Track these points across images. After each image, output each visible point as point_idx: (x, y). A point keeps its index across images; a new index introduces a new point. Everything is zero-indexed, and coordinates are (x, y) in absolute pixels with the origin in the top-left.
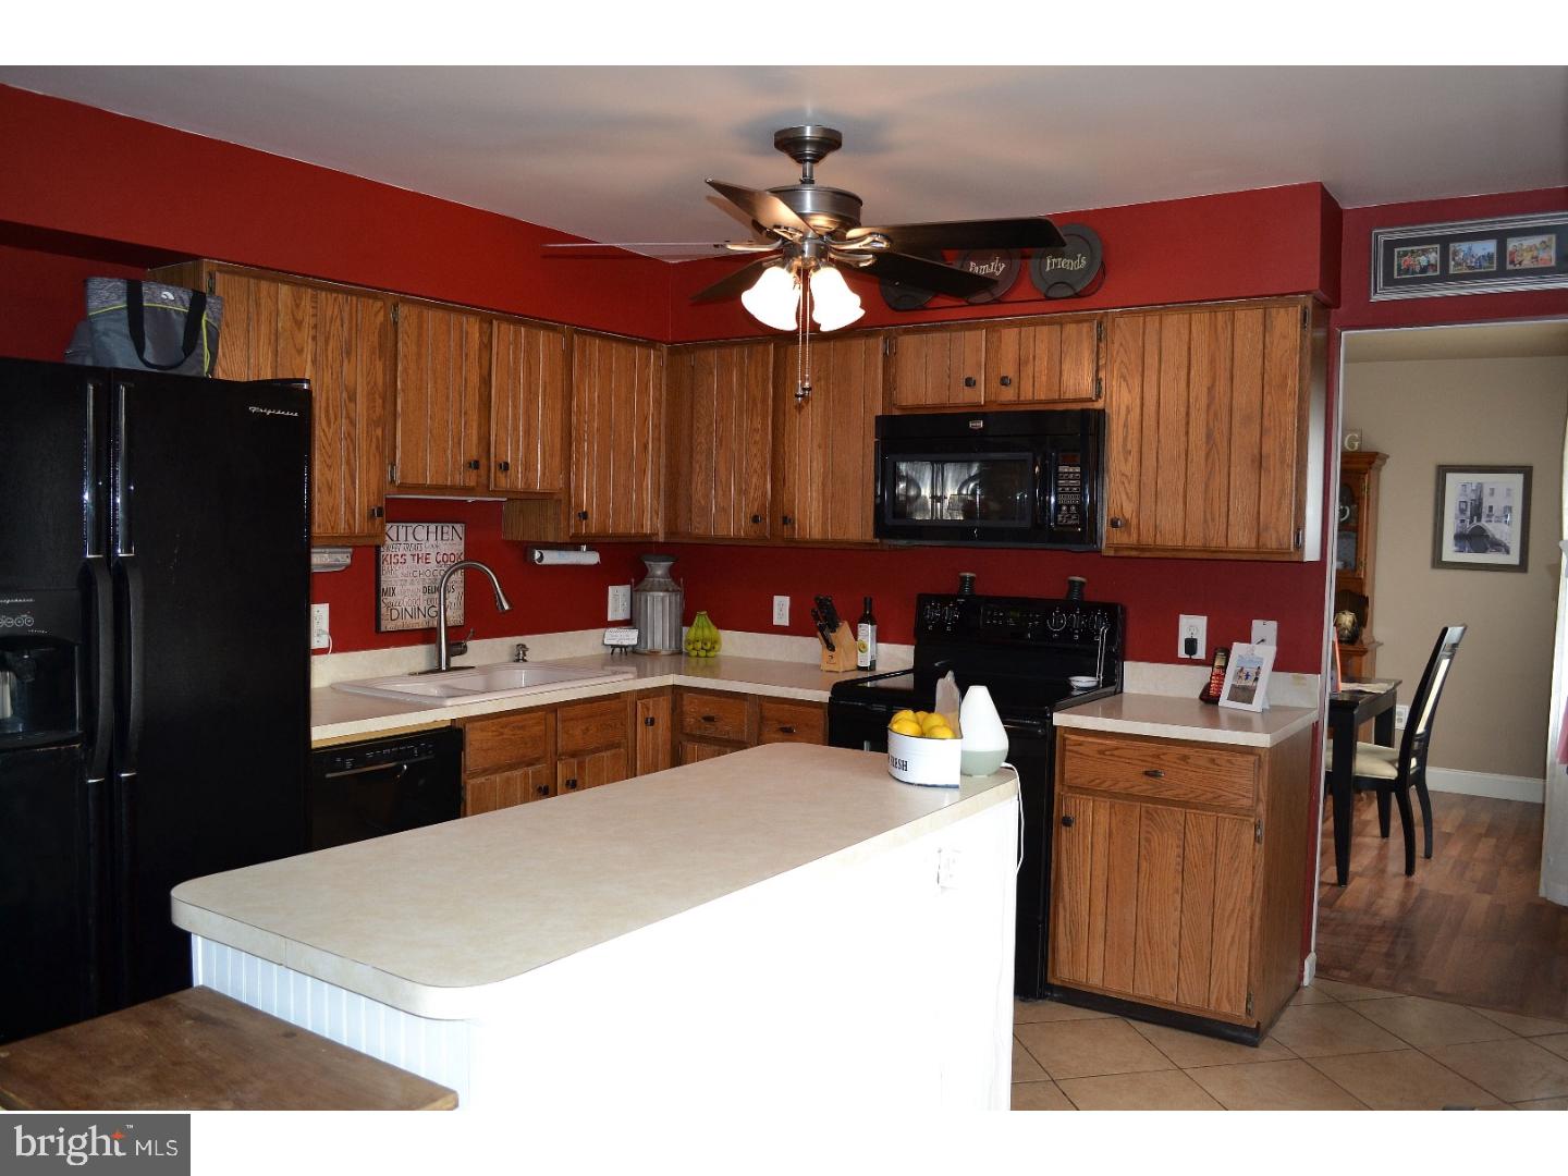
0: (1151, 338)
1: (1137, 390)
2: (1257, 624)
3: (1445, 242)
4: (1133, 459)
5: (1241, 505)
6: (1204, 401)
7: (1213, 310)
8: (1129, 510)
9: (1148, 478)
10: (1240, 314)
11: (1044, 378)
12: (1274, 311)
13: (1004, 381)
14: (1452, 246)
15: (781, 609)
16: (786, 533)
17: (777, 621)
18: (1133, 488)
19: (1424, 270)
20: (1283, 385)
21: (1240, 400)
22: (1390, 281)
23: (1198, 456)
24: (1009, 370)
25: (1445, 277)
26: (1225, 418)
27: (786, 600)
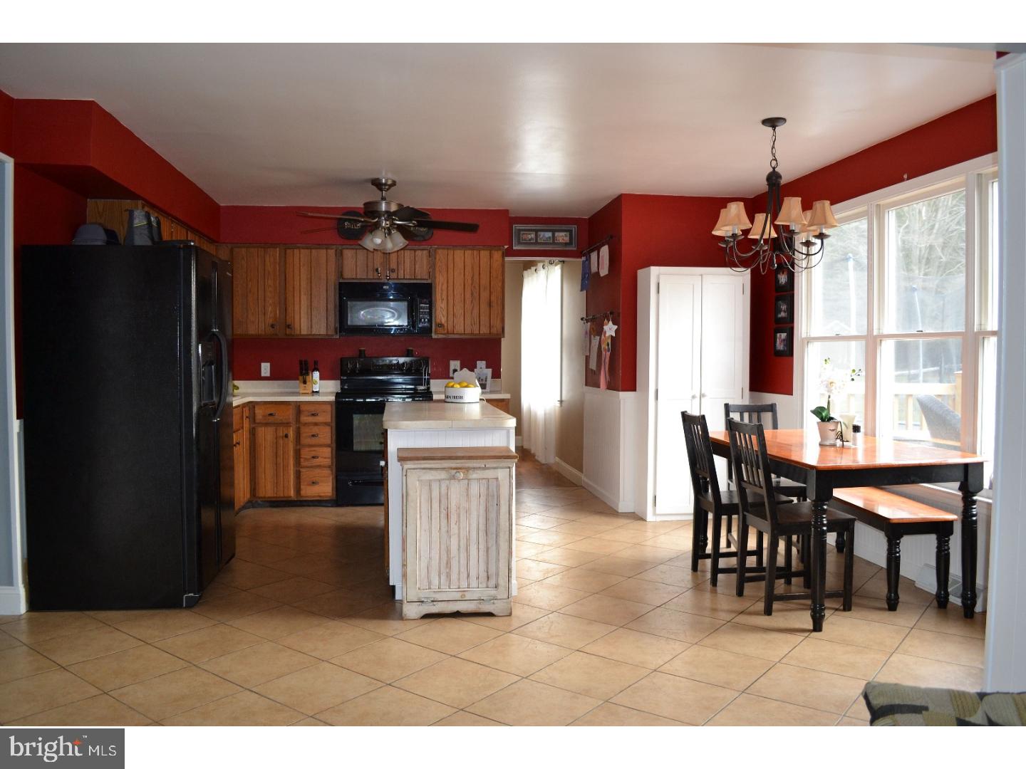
0: (450, 258)
1: (445, 276)
2: (479, 363)
3: (537, 231)
4: (445, 301)
5: (484, 319)
6: (470, 282)
7: (473, 250)
8: (444, 320)
9: (451, 309)
10: (482, 252)
11: (408, 271)
12: (493, 252)
13: (393, 271)
14: (539, 233)
15: (266, 368)
16: (288, 331)
17: (263, 375)
18: (445, 313)
19: (530, 240)
20: (497, 277)
21: (483, 282)
22: (519, 243)
23: (468, 302)
24: (393, 266)
25: (537, 243)
26: (477, 288)
27: (268, 364)
